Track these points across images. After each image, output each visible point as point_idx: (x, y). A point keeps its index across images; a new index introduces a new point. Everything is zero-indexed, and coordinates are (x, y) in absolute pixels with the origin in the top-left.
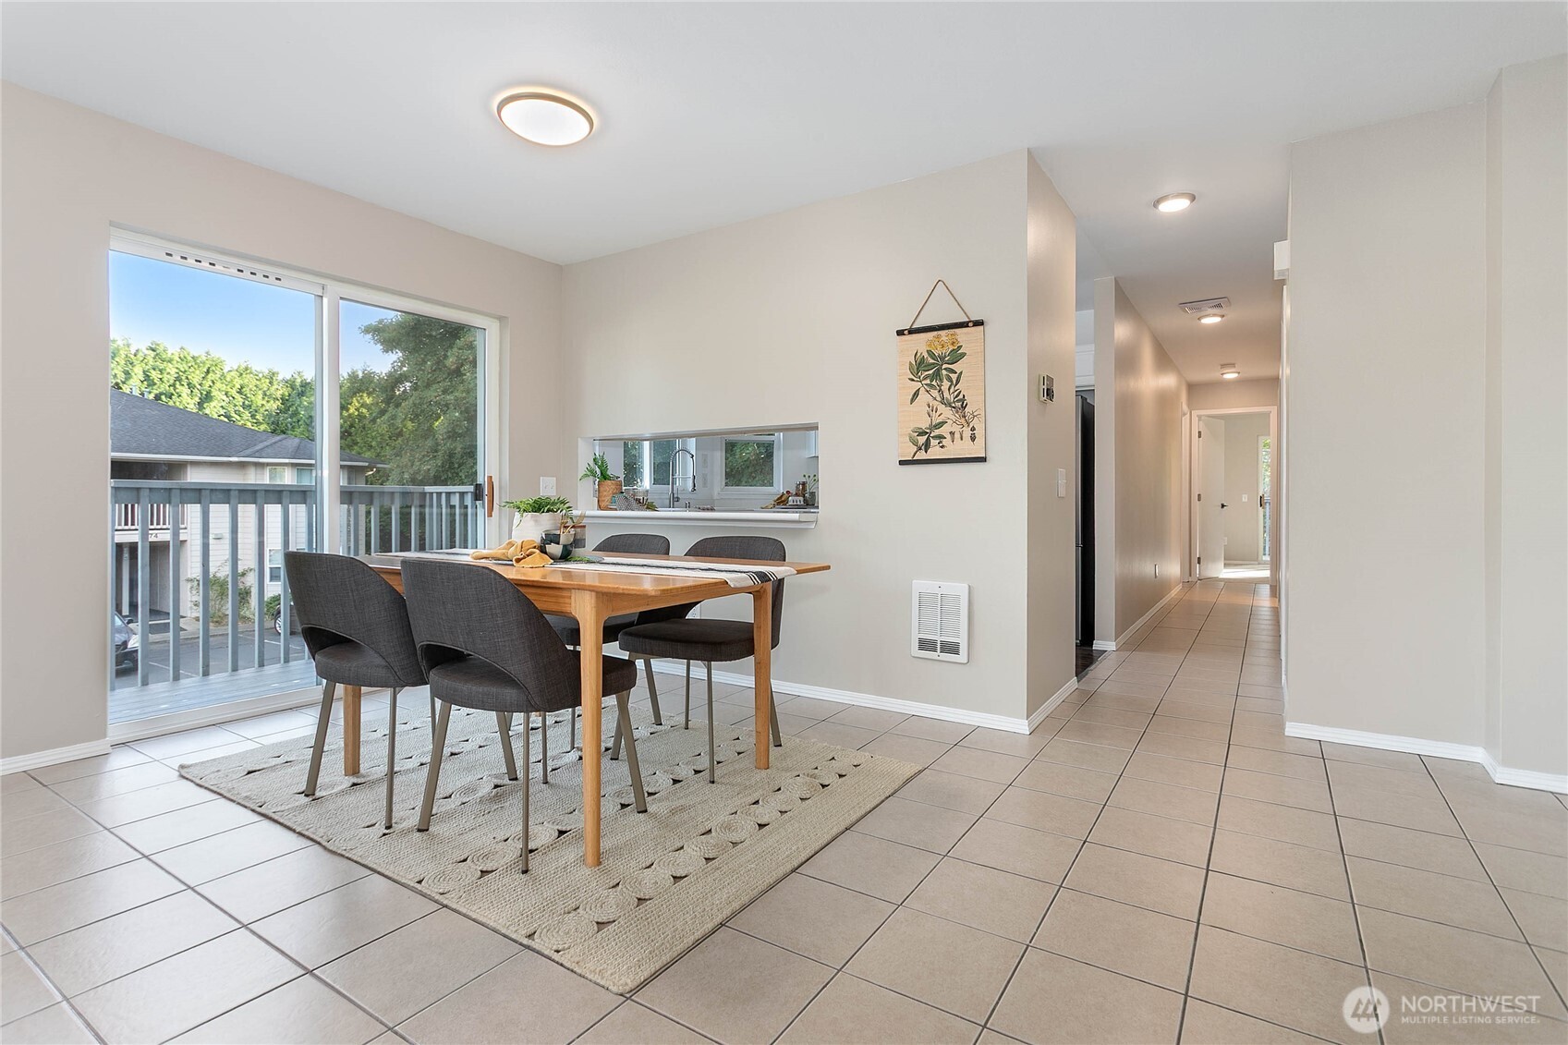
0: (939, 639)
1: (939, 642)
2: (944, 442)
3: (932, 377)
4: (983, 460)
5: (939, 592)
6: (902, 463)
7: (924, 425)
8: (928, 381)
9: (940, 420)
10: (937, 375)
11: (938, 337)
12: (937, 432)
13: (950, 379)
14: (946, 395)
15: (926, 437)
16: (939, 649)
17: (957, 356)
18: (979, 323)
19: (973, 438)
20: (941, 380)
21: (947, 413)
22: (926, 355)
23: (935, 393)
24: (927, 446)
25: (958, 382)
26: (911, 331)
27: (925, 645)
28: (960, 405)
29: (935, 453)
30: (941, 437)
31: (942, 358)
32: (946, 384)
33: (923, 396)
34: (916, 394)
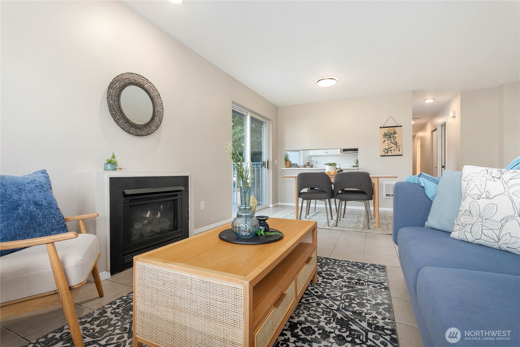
1: (391, 195)
2: (392, 151)
3: (389, 138)
4: (402, 155)
5: (391, 184)
6: (381, 156)
7: (387, 148)
8: (388, 138)
9: (391, 147)
10: (390, 137)
11: (390, 129)
12: (390, 149)
13: (393, 138)
14: (392, 141)
15: (387, 150)
17: (395, 133)
18: (401, 126)
19: (399, 151)
20: (391, 138)
21: (393, 145)
22: (387, 133)
23: (389, 141)
24: (387, 152)
25: (395, 138)
26: (384, 127)
27: (387, 195)
28: (396, 144)
29: (389, 153)
30: (391, 150)
31: (391, 133)
32: (392, 139)
33: (386, 141)
34: (385, 141)
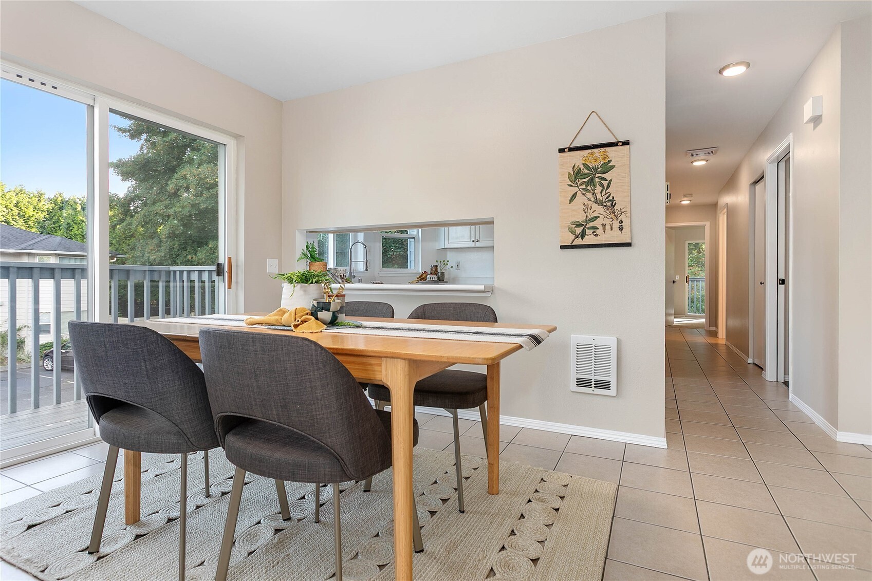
0: (593, 378)
1: (593, 381)
2: (597, 232)
3: (587, 184)
4: (629, 245)
5: (594, 343)
6: (563, 247)
7: (581, 218)
8: (584, 187)
9: (594, 215)
10: (591, 182)
11: (592, 154)
12: (591, 224)
13: (602, 185)
14: (599, 196)
15: (582, 228)
16: (593, 385)
17: (607, 167)
18: (626, 143)
19: (621, 229)
20: (595, 186)
21: (599, 210)
22: (582, 167)
23: (590, 195)
24: (583, 234)
25: (608, 187)
26: (571, 149)
27: (581, 383)
28: (610, 204)
29: (589, 239)
30: (595, 228)
31: (596, 169)
32: (598, 189)
33: (580, 198)
34: (574, 196)
